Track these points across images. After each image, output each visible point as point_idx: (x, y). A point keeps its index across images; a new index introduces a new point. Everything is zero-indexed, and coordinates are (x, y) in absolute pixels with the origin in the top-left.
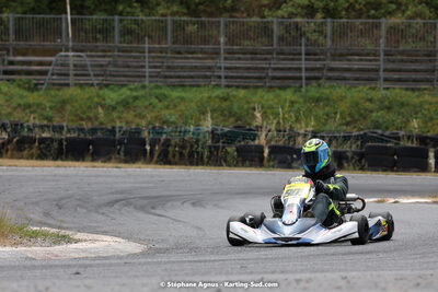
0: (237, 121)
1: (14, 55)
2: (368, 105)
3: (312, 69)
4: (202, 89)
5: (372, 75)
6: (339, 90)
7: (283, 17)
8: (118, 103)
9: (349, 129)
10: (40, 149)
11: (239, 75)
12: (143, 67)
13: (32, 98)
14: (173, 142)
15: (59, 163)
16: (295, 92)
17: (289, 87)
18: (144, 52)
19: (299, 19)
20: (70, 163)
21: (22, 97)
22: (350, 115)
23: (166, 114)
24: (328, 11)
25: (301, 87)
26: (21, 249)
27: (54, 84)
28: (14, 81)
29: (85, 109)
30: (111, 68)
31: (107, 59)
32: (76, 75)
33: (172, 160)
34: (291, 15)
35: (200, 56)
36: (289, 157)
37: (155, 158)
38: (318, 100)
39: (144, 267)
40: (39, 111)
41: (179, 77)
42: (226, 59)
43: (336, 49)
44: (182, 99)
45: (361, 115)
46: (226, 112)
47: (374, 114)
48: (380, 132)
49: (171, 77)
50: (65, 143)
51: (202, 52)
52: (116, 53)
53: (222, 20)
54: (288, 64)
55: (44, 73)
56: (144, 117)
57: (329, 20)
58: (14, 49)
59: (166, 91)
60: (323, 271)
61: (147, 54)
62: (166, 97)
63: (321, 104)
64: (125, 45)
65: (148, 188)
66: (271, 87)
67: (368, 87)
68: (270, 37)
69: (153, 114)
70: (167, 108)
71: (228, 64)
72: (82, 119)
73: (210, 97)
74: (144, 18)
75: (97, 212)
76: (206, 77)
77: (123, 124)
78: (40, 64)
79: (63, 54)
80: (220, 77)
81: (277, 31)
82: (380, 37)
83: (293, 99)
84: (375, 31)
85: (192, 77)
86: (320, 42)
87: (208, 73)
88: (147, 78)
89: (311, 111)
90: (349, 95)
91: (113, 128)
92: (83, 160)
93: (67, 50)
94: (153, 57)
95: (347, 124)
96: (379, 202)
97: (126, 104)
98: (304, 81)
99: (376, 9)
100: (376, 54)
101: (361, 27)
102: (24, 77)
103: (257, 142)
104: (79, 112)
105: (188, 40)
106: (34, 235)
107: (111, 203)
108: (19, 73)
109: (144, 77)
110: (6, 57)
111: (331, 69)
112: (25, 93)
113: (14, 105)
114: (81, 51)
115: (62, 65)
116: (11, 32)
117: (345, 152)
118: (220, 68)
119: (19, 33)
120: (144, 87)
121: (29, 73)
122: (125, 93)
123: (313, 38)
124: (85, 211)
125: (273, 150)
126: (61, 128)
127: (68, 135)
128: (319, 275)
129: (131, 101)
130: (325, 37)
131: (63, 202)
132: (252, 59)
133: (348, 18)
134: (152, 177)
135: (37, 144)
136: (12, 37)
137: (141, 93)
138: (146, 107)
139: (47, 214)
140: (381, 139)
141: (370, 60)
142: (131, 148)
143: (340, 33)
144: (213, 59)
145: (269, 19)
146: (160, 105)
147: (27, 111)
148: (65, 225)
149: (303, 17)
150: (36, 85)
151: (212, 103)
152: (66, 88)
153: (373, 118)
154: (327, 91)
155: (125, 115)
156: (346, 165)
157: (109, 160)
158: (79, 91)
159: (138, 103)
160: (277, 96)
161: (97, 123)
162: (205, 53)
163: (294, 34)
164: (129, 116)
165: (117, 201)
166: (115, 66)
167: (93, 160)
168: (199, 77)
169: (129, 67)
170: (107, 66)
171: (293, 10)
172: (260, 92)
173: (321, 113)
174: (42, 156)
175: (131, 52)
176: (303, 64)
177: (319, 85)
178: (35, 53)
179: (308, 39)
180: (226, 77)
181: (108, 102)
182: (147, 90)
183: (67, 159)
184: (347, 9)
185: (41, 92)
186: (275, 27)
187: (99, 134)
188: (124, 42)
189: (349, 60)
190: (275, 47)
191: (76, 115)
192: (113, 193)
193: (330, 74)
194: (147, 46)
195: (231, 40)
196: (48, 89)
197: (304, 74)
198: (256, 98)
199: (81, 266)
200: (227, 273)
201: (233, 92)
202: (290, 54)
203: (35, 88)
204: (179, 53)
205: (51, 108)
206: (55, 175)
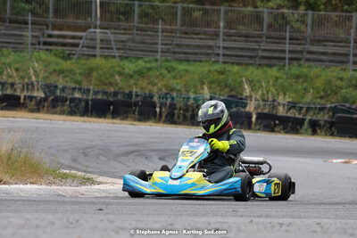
0: (231, 91)
1: (53, 29)
2: (339, 82)
3: (295, 52)
4: (204, 64)
5: (343, 59)
6: (316, 70)
7: (272, 8)
8: (134, 72)
9: (322, 102)
10: (70, 107)
11: (235, 53)
12: (157, 44)
13: (66, 65)
14: (178, 106)
15: (85, 119)
16: (279, 69)
17: (274, 65)
18: (158, 32)
19: (285, 11)
20: (94, 119)
21: (57, 64)
22: (324, 90)
23: (173, 83)
24: (310, 4)
25: (284, 66)
26: (54, 187)
27: (83, 55)
28: (51, 50)
29: (108, 75)
30: (130, 44)
31: (127, 36)
32: (102, 48)
33: (177, 121)
34: (280, 7)
35: (203, 37)
36: (272, 123)
37: (163, 118)
38: (298, 77)
39: (155, 207)
40: (71, 76)
41: (185, 53)
42: (224, 40)
43: (314, 36)
44: (187, 71)
45: (332, 91)
46: (222, 84)
47: (343, 91)
48: (348, 105)
49: (179, 53)
50: (90, 103)
51: (205, 33)
52: (135, 32)
53: (222, 8)
54: (275, 47)
55: (76, 45)
56: (155, 85)
57: (310, 12)
58: (52, 24)
59: (174, 64)
60: (300, 217)
61: (160, 34)
62: (173, 68)
63: (301, 80)
64: (143, 25)
65: (156, 142)
66: (260, 65)
67: (340, 68)
68: (261, 24)
69: (163, 83)
70: (175, 78)
71: (227, 44)
72: (105, 84)
73: (210, 71)
74: (159, 4)
75: (116, 160)
76: (208, 54)
77: (138, 90)
78: (73, 37)
79: (92, 30)
80: (218, 55)
81: (267, 19)
82: (351, 28)
83: (278, 75)
84: (347, 23)
85: (195, 54)
86: (302, 29)
87: (209, 51)
88: (159, 54)
89: (292, 86)
90: (324, 75)
91: (131, 92)
92: (105, 117)
93: (95, 28)
94: (165, 36)
95: (321, 98)
96: (345, 162)
97: (141, 74)
98: (287, 61)
99: (349, 5)
100: (347, 41)
101: (336, 19)
102: (60, 48)
103: (247, 109)
104: (103, 78)
105: (194, 24)
106: (65, 177)
107: (127, 154)
108: (56, 44)
109: (157, 52)
110: (46, 31)
111: (310, 53)
112: (60, 61)
113: (51, 70)
114: (107, 29)
115: (90, 39)
116: (51, 11)
117: (319, 121)
118: (219, 47)
119: (57, 12)
120: (156, 60)
121: (64, 45)
122: (141, 64)
123: (296, 26)
124: (104, 159)
125: (260, 116)
126: (89, 90)
127: (94, 97)
128: (297, 220)
129: (145, 71)
130: (306, 26)
131: (88, 150)
132: (246, 41)
133: (326, 11)
134: (160, 133)
135: (68, 102)
136: (51, 15)
137: (154, 65)
138: (157, 77)
139: (75, 160)
140: (348, 111)
141: (342, 47)
142: (144, 110)
143: (319, 23)
144: (213, 39)
145: (261, 9)
146: (169, 75)
147: (61, 75)
148: (89, 170)
149: (289, 8)
150: (70, 54)
151: (211, 76)
152: (93, 59)
153: (343, 94)
154: (305, 70)
155: (140, 82)
156: (319, 131)
157: (125, 118)
158: (104, 61)
159: (151, 73)
160: (265, 72)
161: (117, 88)
162: (208, 35)
163: (280, 22)
164: (144, 83)
165: (132, 152)
166: (134, 41)
167: (113, 118)
168: (201, 54)
169: (144, 43)
170: (127, 41)
171: (281, 3)
172: (251, 69)
173: (300, 87)
174: (72, 113)
175: (147, 31)
176: (287, 47)
177: (300, 65)
178: (69, 28)
179: (292, 27)
180: (224, 55)
181: (127, 71)
182: (159, 63)
183: (91, 115)
184: (325, 4)
185: (73, 61)
186: (265, 16)
187: (120, 97)
188: (142, 22)
189: (324, 46)
190: (265, 32)
191: (101, 81)
192: (128, 146)
193: (309, 56)
194: (160, 26)
195: (229, 25)
196: (79, 58)
197: (287, 55)
198: (248, 73)
199: (103, 204)
200: (222, 216)
201: (228, 67)
202: (277, 38)
203: (68, 57)
204: (186, 34)
205: (80, 74)
206: (81, 129)
